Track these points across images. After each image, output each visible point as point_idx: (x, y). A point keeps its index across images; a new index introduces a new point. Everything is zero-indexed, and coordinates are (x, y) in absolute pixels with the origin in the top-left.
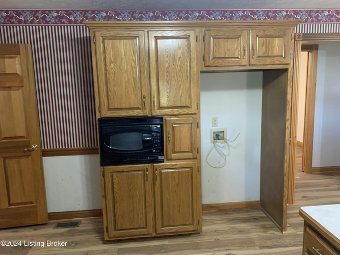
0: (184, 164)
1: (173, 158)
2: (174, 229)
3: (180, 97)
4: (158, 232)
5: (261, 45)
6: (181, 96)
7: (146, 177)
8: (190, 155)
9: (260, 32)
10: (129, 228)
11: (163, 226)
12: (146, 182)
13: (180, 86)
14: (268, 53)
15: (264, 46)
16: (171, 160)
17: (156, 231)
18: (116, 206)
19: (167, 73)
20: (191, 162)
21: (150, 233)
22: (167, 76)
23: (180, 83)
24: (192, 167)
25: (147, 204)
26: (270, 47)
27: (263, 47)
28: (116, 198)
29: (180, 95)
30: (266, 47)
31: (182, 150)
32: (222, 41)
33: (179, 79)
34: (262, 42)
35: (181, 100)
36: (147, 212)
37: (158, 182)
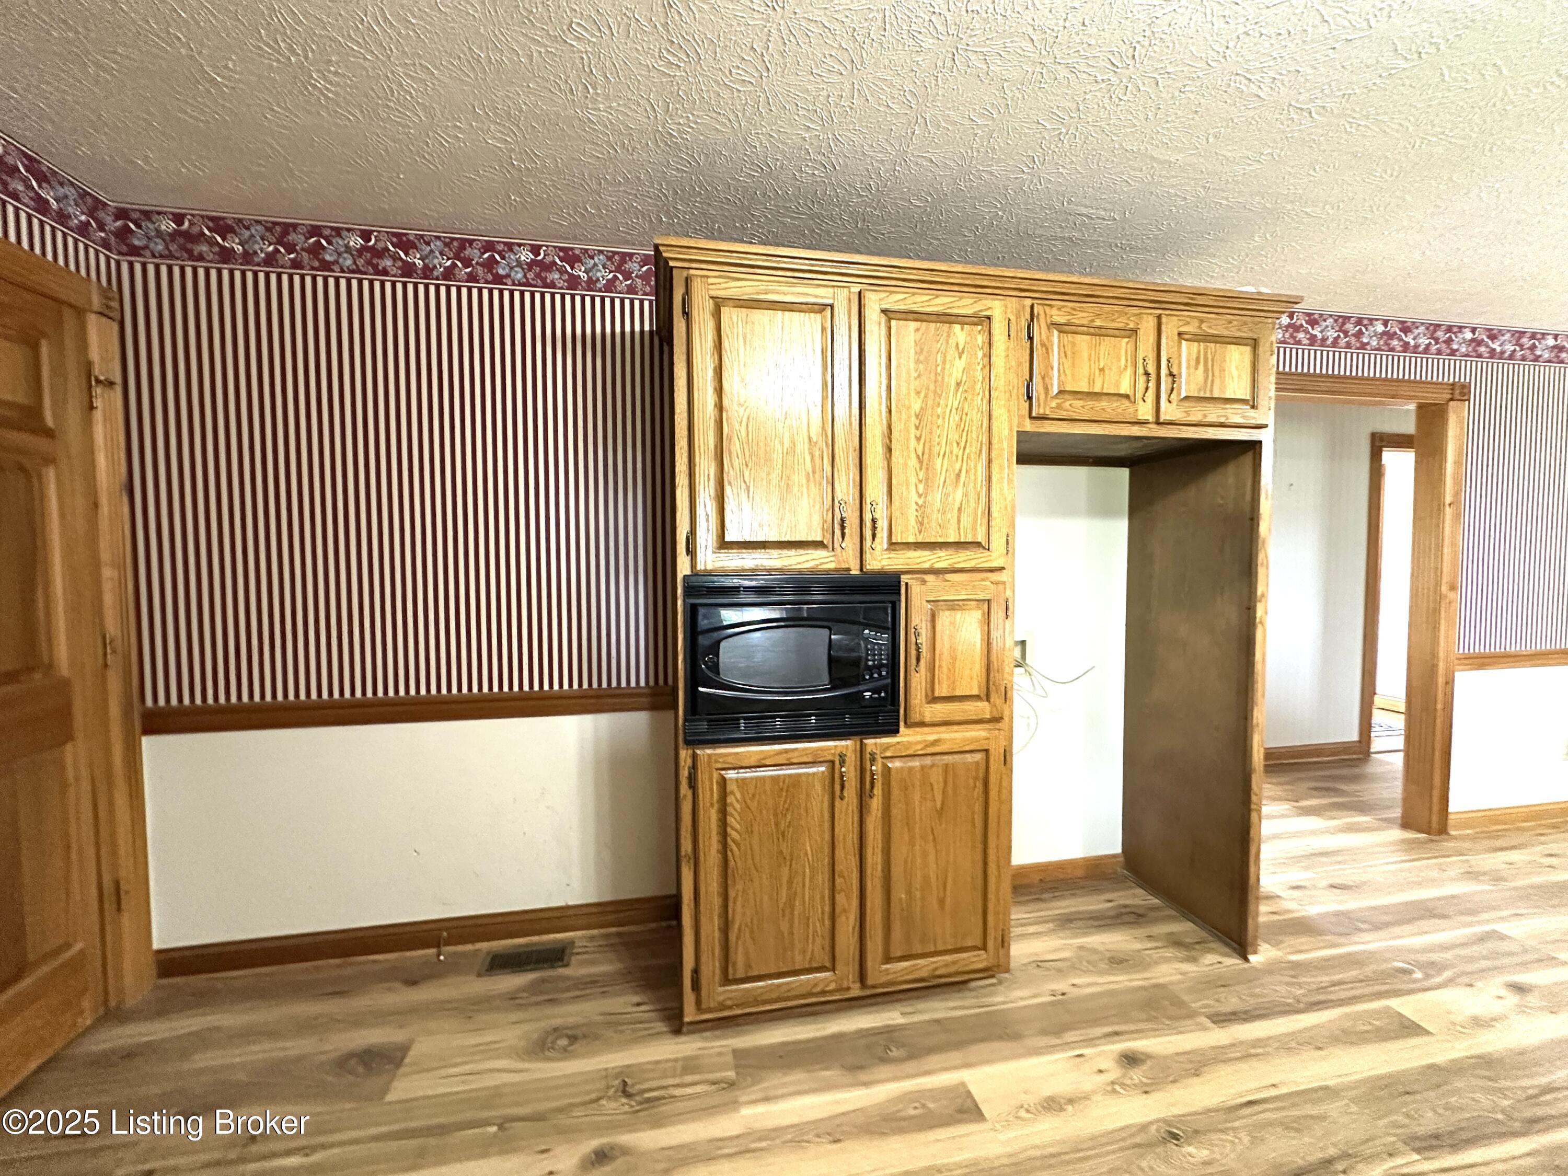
0: (964, 740)
1: (927, 719)
2: (924, 966)
3: (956, 511)
4: (870, 982)
5: (1193, 363)
6: (960, 509)
7: (837, 787)
8: (982, 709)
9: (1188, 323)
10: (773, 970)
11: (888, 959)
12: (838, 802)
13: (958, 475)
14: (1211, 391)
15: (1201, 367)
16: (922, 724)
17: (862, 977)
18: (732, 894)
19: (917, 428)
20: (983, 734)
21: (845, 984)
22: (918, 439)
23: (958, 466)
24: (987, 751)
25: (838, 880)
26: (1217, 373)
27: (1196, 369)
28: (731, 863)
29: (957, 505)
30: (1206, 370)
31: (958, 693)
32: (1083, 341)
33: (955, 450)
34: (1194, 356)
35: (959, 521)
36: (838, 910)
37: (876, 804)
